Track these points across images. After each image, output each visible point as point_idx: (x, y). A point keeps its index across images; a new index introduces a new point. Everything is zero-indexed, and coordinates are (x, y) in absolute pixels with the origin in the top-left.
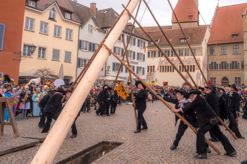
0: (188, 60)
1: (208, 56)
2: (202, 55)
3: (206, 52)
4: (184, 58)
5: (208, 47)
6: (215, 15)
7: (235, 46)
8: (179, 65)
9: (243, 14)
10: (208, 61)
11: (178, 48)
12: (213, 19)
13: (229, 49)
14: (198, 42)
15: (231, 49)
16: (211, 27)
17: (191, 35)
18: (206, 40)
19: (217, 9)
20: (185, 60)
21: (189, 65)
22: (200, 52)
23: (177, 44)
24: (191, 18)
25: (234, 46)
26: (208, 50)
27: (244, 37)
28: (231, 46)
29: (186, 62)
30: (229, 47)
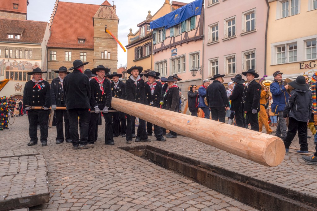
0: (21, 65)
1: (47, 61)
2: (42, 59)
3: (45, 56)
4: (14, 61)
5: (47, 50)
6: (55, 10)
7: (82, 53)
8: (5, 70)
9: (94, 17)
10: (47, 69)
11: (4, 47)
12: (53, 15)
13: (75, 56)
14: (35, 41)
15: (77, 56)
16: (50, 25)
17: (24, 31)
18: (45, 40)
19: (57, 3)
20: (15, 64)
21: (23, 71)
22: (39, 55)
23: (3, 40)
24: (16, 7)
25: (80, 52)
26: (48, 54)
27: (95, 43)
28: (77, 53)
29: (17, 67)
30: (75, 53)
